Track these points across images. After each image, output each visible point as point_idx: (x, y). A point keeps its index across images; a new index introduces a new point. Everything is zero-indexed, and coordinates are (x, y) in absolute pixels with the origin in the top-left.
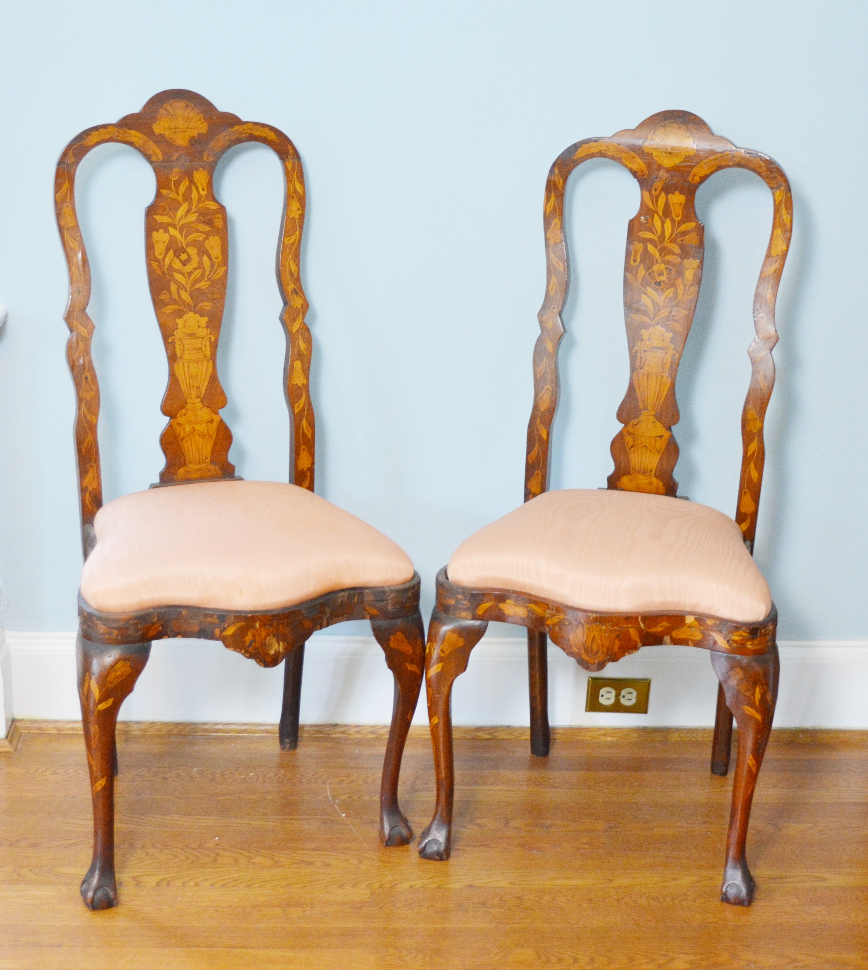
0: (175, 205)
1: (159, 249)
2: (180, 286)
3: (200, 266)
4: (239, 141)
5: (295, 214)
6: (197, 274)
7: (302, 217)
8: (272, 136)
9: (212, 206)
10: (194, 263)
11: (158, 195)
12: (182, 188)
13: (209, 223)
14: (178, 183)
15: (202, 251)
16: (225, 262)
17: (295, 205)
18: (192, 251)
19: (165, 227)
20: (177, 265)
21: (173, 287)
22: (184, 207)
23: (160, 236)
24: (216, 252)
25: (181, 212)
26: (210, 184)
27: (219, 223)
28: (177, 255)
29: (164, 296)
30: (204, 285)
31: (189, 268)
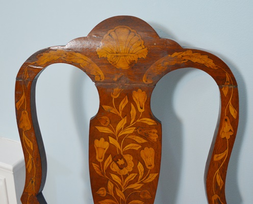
0: (115, 120)
1: (100, 155)
2: (116, 185)
3: (135, 170)
4: (177, 66)
5: (226, 135)
6: (132, 177)
7: (233, 138)
8: (211, 63)
9: (149, 122)
10: (130, 168)
11: (101, 109)
12: (122, 105)
13: (145, 136)
14: (118, 101)
15: (137, 158)
16: (157, 169)
17: (227, 127)
18: (129, 158)
19: (106, 137)
20: (115, 168)
21: (110, 186)
22: (124, 121)
23: (101, 144)
24: (150, 161)
25: (120, 125)
26: (148, 103)
27: (154, 137)
28: (115, 160)
29: (102, 192)
30: (137, 186)
31: (125, 171)
